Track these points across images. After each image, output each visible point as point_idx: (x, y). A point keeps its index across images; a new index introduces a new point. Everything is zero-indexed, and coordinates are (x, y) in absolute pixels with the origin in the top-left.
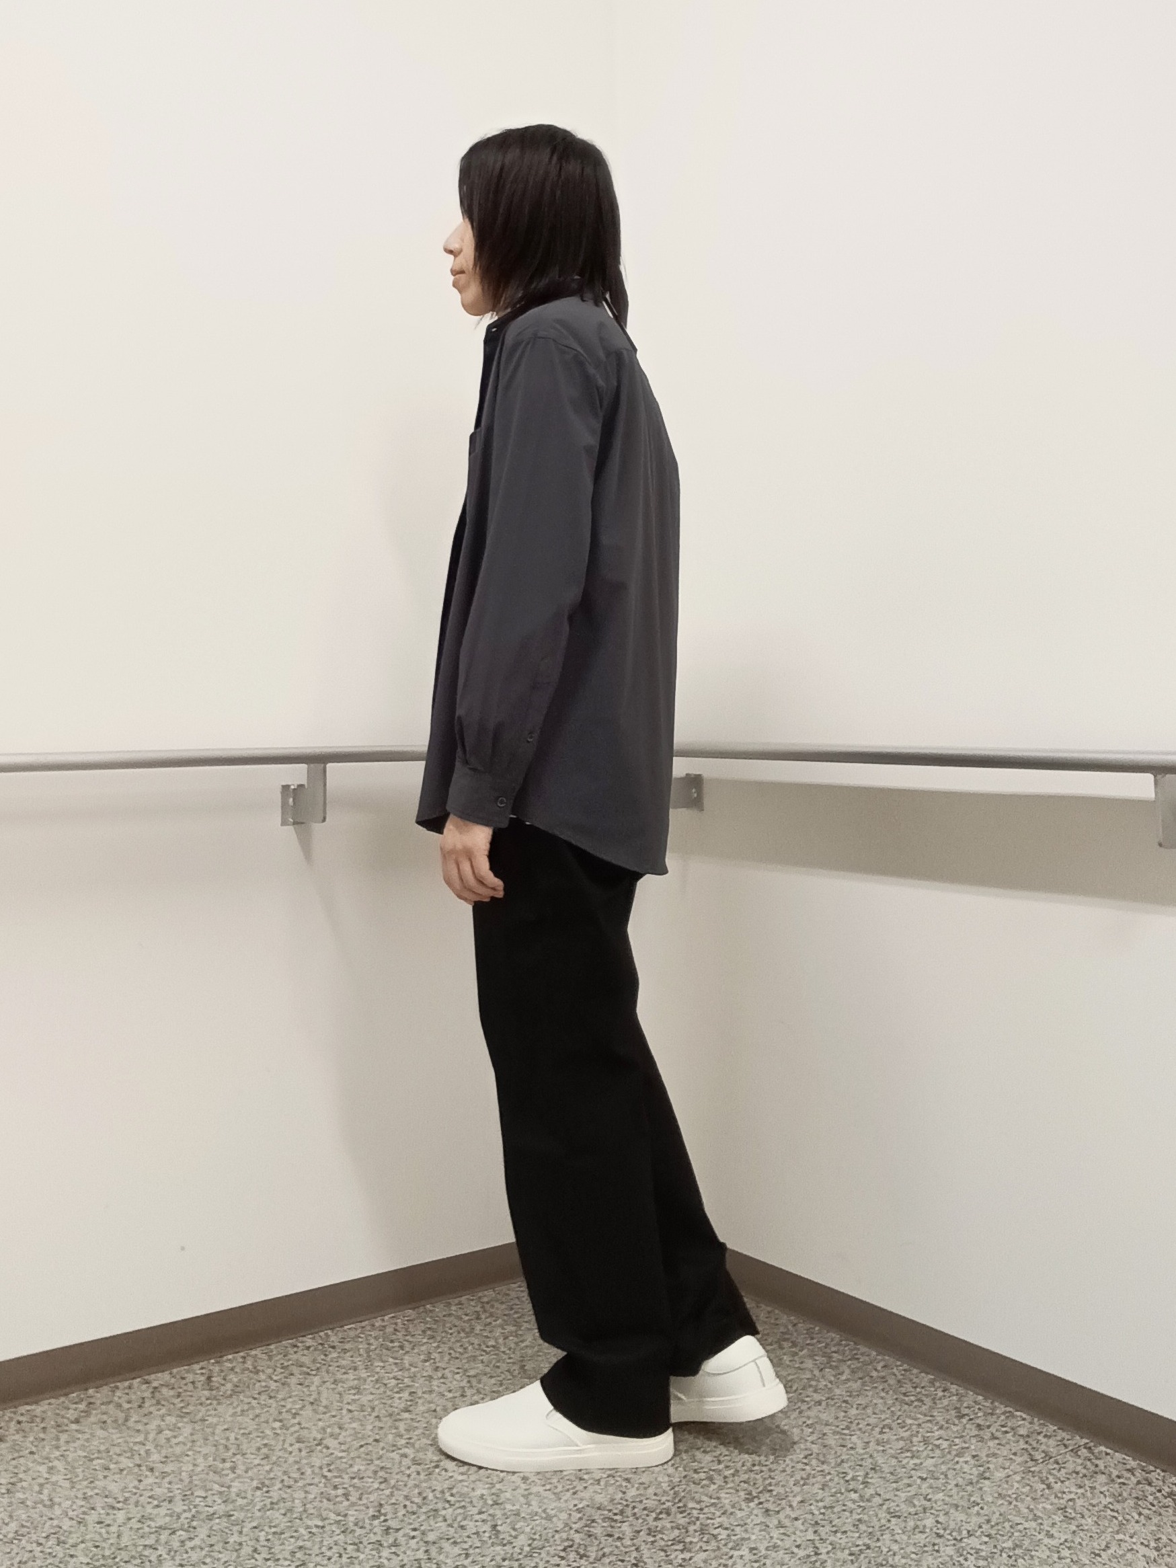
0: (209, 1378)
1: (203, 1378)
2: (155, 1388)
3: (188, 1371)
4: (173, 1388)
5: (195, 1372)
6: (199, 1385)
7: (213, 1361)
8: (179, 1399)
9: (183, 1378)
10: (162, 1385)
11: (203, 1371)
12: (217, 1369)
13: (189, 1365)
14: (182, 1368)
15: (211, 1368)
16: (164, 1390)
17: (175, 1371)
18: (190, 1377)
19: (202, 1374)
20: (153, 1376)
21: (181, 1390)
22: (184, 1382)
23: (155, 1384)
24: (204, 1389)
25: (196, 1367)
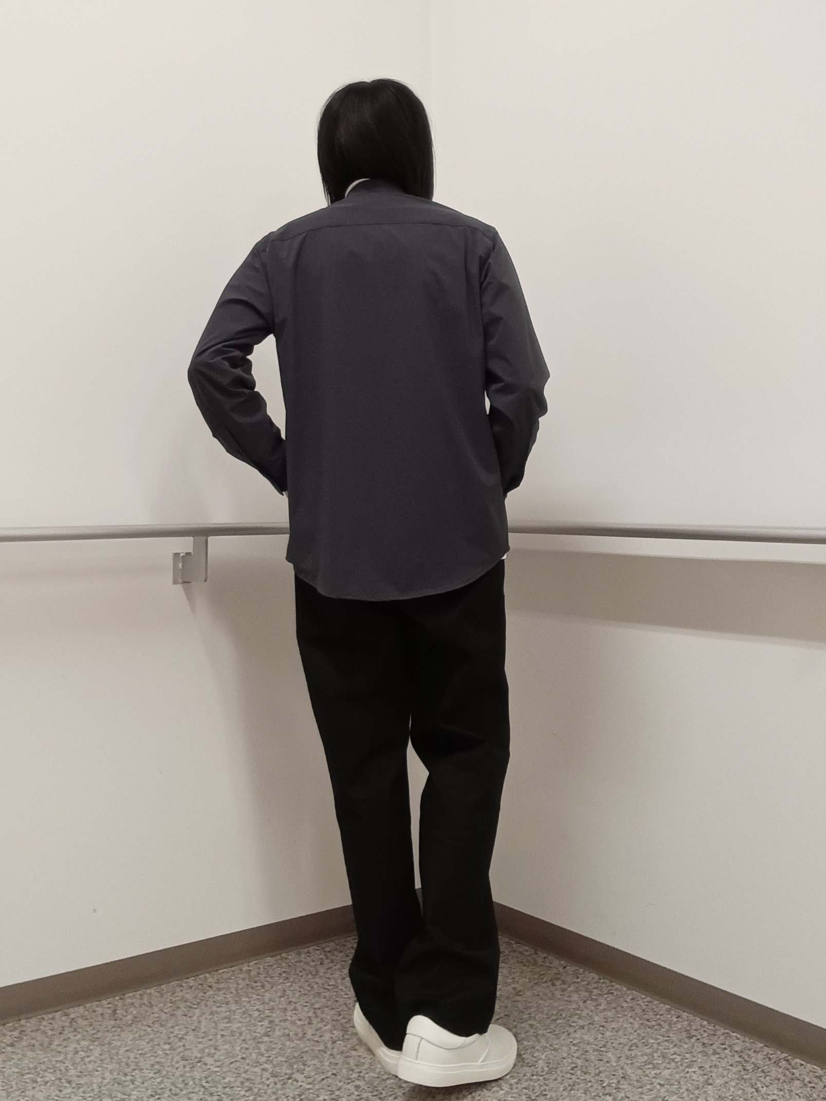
0: (115, 1011)
1: (109, 1011)
2: (72, 1019)
3: (98, 1006)
4: (86, 1019)
5: (103, 1006)
6: (107, 1016)
7: (117, 998)
8: (90, 1028)
9: (94, 1011)
10: (77, 1017)
11: (110, 1006)
12: (120, 1004)
13: (99, 1001)
14: (95, 1003)
15: (116, 1003)
16: (80, 1021)
17: (88, 1005)
18: (99, 1010)
19: (109, 1008)
20: (71, 1010)
21: (93, 1020)
22: (94, 1014)
23: (72, 1016)
24: (110, 1020)
25: (104, 1002)
